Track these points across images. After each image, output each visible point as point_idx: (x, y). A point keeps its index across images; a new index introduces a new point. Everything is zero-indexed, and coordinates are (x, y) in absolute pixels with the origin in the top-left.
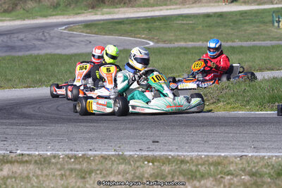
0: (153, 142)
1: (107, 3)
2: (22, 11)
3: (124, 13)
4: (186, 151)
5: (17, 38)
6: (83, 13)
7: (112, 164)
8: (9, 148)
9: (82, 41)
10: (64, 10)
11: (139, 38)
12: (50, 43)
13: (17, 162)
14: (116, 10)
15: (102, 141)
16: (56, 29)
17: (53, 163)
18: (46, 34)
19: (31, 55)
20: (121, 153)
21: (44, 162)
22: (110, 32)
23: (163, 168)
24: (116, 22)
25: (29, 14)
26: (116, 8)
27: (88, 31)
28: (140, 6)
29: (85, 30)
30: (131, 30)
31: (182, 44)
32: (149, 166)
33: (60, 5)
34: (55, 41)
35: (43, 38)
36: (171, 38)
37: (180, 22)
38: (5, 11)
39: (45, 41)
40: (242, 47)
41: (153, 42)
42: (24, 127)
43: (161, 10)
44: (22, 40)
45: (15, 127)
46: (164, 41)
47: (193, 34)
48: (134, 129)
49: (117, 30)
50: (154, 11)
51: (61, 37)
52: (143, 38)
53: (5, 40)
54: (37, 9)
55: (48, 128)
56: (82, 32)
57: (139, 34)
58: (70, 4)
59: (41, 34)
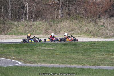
11: (10, 58)
30: (4, 53)
31: (44, 65)
36: (35, 60)
37: (43, 48)
40: (90, 69)
41: (21, 62)
46: (30, 62)
47: (53, 57)
52: (13, 59)
57: (10, 56)
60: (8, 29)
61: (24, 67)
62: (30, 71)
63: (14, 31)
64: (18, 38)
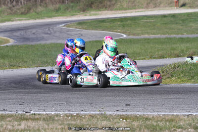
0: (126, 105)
1: (93, 7)
2: (34, 13)
3: (106, 14)
4: (149, 111)
5: (31, 32)
6: (77, 15)
7: (98, 120)
8: (25, 110)
9: (76, 34)
10: (63, 13)
11: (116, 32)
12: (54, 36)
13: (31, 119)
14: (100, 12)
15: (91, 104)
16: (58, 26)
17: (56, 120)
18: (51, 29)
19: (40, 44)
20: (103, 113)
21: (49, 119)
22: (96, 28)
23: (133, 123)
24: (100, 21)
25: (39, 15)
26: (100, 11)
27: (80, 27)
28: (117, 10)
29: (78, 26)
30: (111, 27)
31: (146, 36)
32: (123, 122)
33: (60, 9)
34: (57, 34)
35: (49, 32)
36: (139, 32)
37: (145, 21)
38: (23, 14)
39: (50, 34)
40: (188, 38)
41: (125, 34)
42: (36, 95)
43: (132, 12)
44: (34, 34)
45: (29, 95)
46: (134, 34)
47: (154, 29)
48: (112, 96)
49: (101, 27)
50: (126, 13)
51: (61, 31)
52: (119, 32)
53: (22, 34)
54: (45, 12)
55: (52, 95)
56: (76, 28)
57: (116, 29)
58: (67, 8)
59: (47, 29)
60: (114, 5)
61: (128, 39)
62: (134, 43)
63: (119, 7)
64: (123, 13)
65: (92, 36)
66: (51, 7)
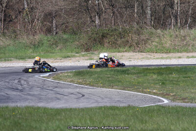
1: (106, 45)
6: (74, 56)
10: (48, 52)
11: (149, 93)
12: (29, 95)
16: (37, 76)
18: (22, 82)
22: (110, 84)
26: (119, 52)
27: (80, 81)
29: (76, 79)
30: (138, 83)
33: (43, 44)
34: (36, 91)
36: (192, 95)
39: (21, 91)
41: (167, 98)
43: (180, 57)
46: (183, 100)
49: (120, 81)
50: (170, 58)
52: (155, 94)
54: (11, 47)
56: (72, 82)
57: (149, 88)
58: (56, 44)
59: (16, 81)
60: (146, 42)
61: (173, 108)
62: (184, 115)
63: (156, 46)
64: (162, 58)
65: (103, 99)
66: (24, 39)
